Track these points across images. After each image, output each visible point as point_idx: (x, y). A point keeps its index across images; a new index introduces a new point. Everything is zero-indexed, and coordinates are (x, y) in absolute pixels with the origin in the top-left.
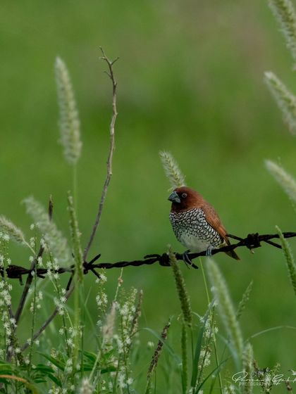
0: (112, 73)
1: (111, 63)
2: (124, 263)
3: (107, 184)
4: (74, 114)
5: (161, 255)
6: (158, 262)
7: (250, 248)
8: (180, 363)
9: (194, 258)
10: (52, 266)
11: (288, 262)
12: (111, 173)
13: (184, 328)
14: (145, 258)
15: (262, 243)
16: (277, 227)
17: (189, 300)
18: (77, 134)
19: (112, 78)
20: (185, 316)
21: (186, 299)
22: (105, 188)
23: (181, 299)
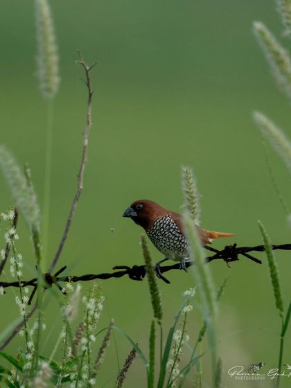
0: (88, 80)
1: (88, 68)
2: (91, 275)
3: (76, 199)
4: (52, 48)
5: (131, 268)
6: (127, 276)
7: (227, 261)
8: (146, 363)
9: (166, 271)
10: (15, 262)
11: (269, 259)
12: (81, 187)
13: (153, 326)
14: (114, 268)
15: (240, 256)
16: (259, 221)
17: (160, 294)
18: (55, 69)
19: (88, 85)
20: (156, 312)
21: (157, 294)
22: (74, 202)
23: (152, 293)
